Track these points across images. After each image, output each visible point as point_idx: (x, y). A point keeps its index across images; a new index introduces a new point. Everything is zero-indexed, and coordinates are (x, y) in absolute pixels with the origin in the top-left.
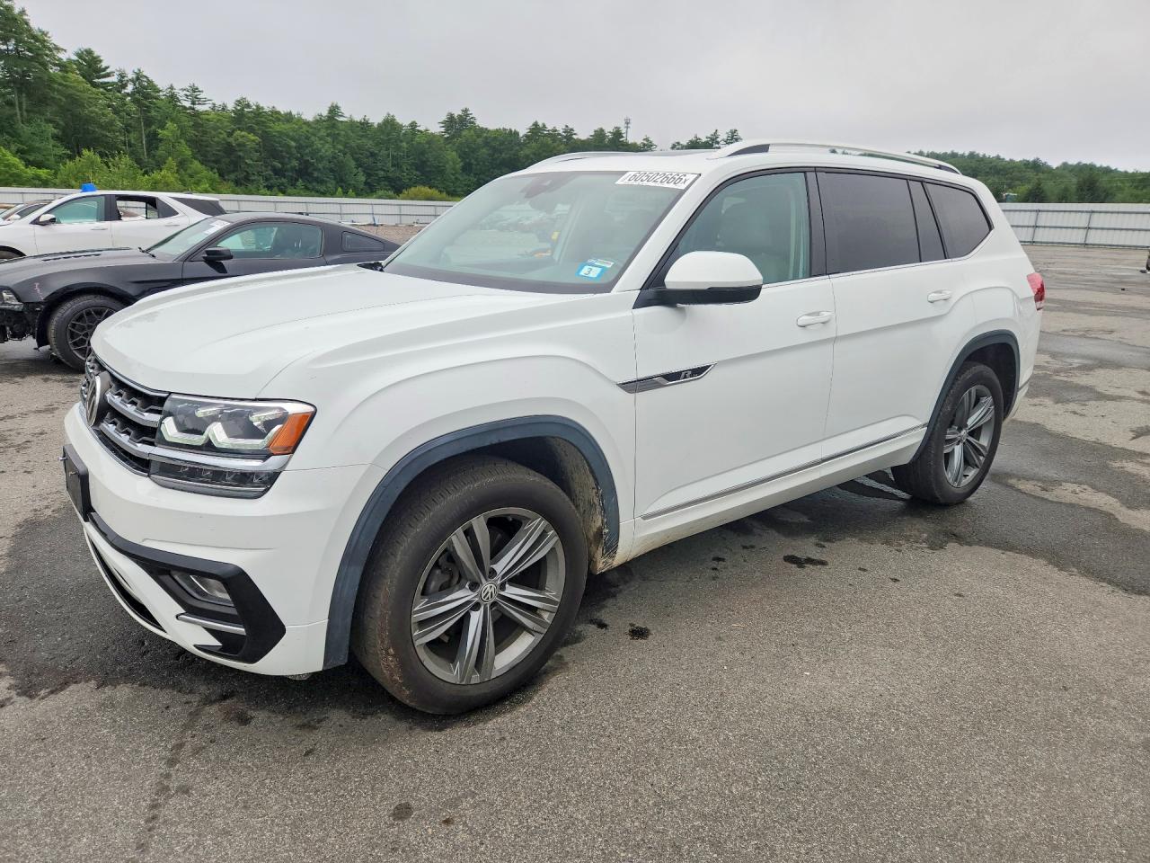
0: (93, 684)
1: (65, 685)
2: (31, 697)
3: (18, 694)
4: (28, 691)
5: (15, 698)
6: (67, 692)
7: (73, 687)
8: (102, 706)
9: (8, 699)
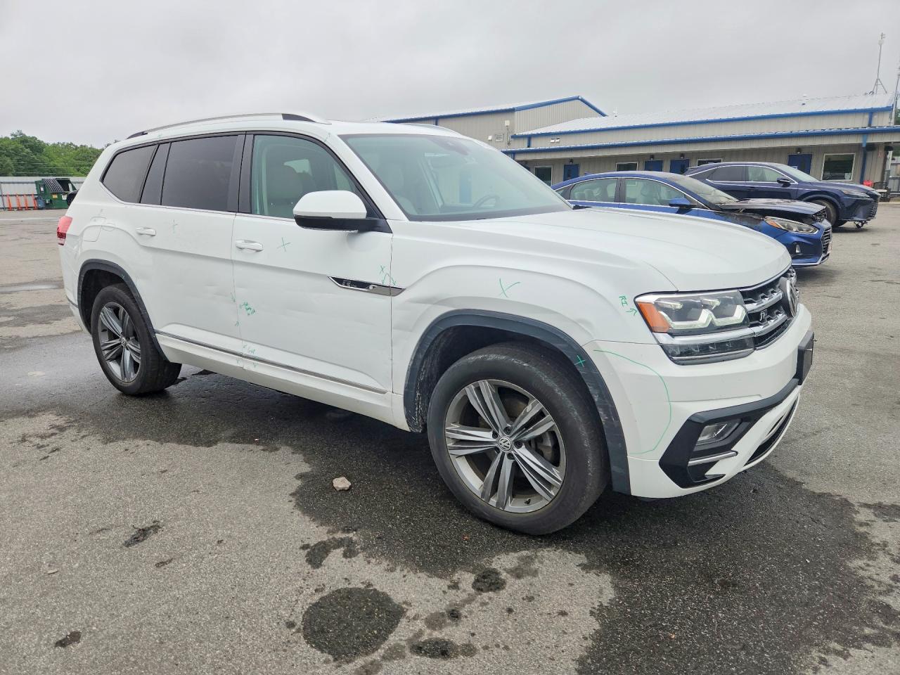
0: (804, 486)
1: (821, 495)
2: (846, 500)
3: (853, 506)
4: (846, 504)
5: (856, 505)
6: (823, 491)
7: (817, 491)
8: (808, 474)
9: (861, 506)
